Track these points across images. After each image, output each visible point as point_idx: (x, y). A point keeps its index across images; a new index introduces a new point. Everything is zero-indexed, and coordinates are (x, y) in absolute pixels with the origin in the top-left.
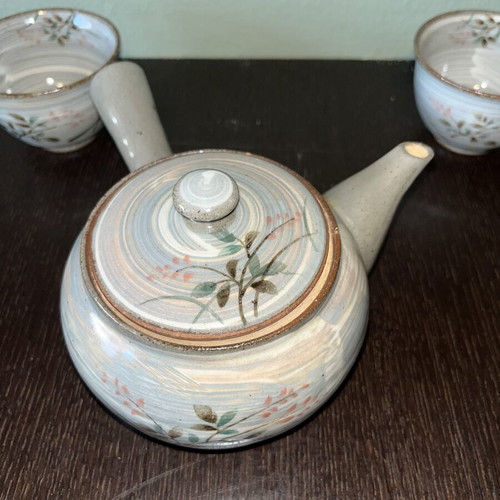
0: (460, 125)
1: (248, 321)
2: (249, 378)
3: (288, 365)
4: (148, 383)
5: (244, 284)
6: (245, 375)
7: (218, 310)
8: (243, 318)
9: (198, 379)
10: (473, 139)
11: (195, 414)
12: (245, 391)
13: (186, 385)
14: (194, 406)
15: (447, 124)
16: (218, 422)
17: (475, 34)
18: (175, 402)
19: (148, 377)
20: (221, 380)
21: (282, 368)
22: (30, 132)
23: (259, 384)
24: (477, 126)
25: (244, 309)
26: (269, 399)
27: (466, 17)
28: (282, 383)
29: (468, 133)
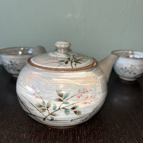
0: (126, 68)
1: (73, 67)
2: (74, 82)
3: (85, 81)
4: (43, 84)
5: (72, 61)
6: (73, 81)
7: (65, 65)
8: (72, 67)
9: (58, 81)
10: (130, 73)
11: (56, 94)
12: (73, 86)
13: (55, 84)
14: (56, 90)
15: (122, 69)
16: (63, 97)
17: (125, 55)
18: (51, 89)
19: (43, 82)
20: (65, 82)
21: (83, 81)
22: (13, 67)
23: (77, 84)
24: (130, 68)
25: (72, 65)
26: (80, 91)
27: (122, 52)
28: (83, 86)
29: (128, 71)
